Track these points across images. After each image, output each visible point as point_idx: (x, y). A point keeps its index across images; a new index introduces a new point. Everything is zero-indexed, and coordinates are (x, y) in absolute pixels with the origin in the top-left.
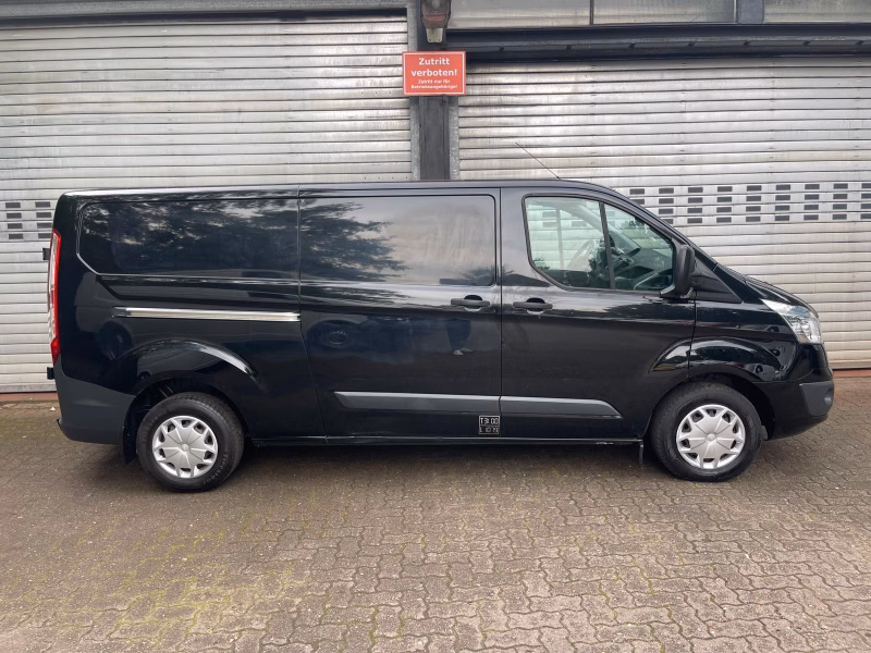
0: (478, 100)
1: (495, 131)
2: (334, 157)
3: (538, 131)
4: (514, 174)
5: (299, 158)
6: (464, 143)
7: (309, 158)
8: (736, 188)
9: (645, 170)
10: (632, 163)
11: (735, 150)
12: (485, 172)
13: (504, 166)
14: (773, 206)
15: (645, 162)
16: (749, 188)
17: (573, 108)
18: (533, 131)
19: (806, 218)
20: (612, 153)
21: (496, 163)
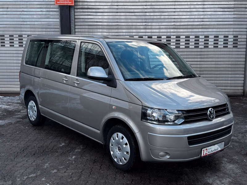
0: (81, 7)
1: (86, 17)
2: (36, 23)
3: (100, 17)
4: (92, 30)
5: (25, 23)
6: (76, 20)
7: (28, 23)
8: (163, 37)
9: (134, 31)
10: (129, 28)
11: (163, 25)
12: (84, 30)
13: (89, 28)
14: (175, 43)
15: (134, 28)
16: (167, 37)
17: (111, 10)
18: (99, 17)
19: (185, 47)
20: (123, 25)
21: (87, 27)
